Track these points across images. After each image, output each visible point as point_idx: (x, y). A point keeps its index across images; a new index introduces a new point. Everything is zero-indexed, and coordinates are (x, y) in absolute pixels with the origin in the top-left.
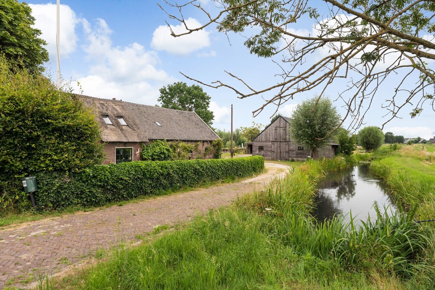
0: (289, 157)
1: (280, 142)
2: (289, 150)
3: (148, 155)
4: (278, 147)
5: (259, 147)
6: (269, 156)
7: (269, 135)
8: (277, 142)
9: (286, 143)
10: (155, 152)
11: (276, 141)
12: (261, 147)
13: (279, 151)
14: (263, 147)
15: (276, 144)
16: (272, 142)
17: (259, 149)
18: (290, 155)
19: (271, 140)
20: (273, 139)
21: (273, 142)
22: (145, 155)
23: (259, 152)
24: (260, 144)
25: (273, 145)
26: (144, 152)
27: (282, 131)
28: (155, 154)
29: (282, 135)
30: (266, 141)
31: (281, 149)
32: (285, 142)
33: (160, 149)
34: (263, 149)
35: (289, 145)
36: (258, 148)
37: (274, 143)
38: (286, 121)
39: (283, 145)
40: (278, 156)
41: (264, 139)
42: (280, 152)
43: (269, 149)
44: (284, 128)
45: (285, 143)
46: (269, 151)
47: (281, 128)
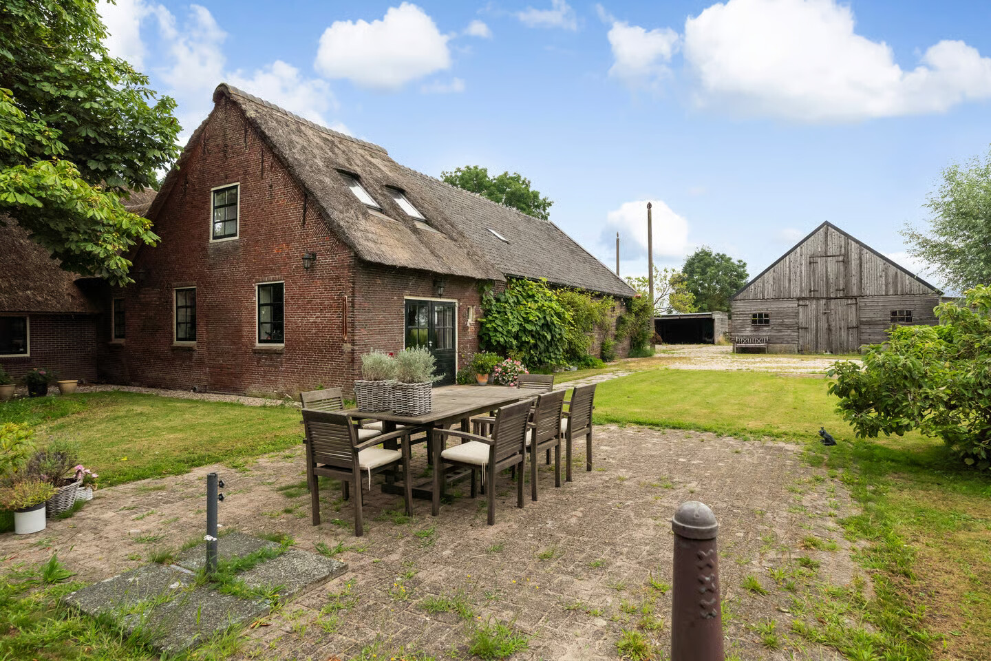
0: (860, 344)
1: (829, 299)
2: (862, 323)
3: (509, 332)
4: (821, 315)
5: (754, 316)
6: (788, 343)
7: (790, 280)
8: (818, 299)
9: (850, 302)
10: (527, 320)
11: (813, 298)
12: (760, 315)
13: (823, 325)
14: (767, 316)
15: (812, 305)
16: (799, 299)
17: (754, 322)
18: (865, 337)
19: (796, 292)
20: (801, 291)
21: (804, 299)
22: (496, 330)
23: (755, 331)
24: (760, 308)
25: (801, 309)
26: (490, 322)
27: (832, 265)
28: (529, 327)
29: (832, 277)
30: (777, 299)
31: (831, 319)
32: (847, 297)
33: (540, 309)
34: (767, 322)
35: (858, 309)
36: (749, 319)
37: (807, 302)
38: (846, 235)
39: (839, 307)
40: (823, 339)
41: (770, 292)
42: (829, 329)
43: (787, 321)
44: (841, 258)
45: (844, 301)
46: (788, 327)
47: (829, 259)
